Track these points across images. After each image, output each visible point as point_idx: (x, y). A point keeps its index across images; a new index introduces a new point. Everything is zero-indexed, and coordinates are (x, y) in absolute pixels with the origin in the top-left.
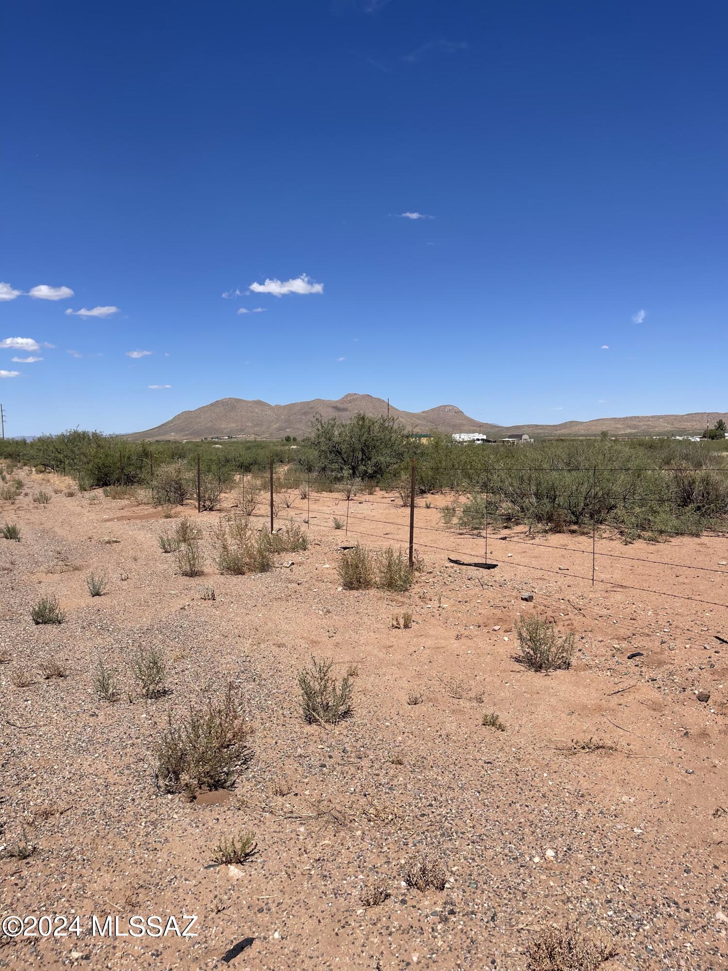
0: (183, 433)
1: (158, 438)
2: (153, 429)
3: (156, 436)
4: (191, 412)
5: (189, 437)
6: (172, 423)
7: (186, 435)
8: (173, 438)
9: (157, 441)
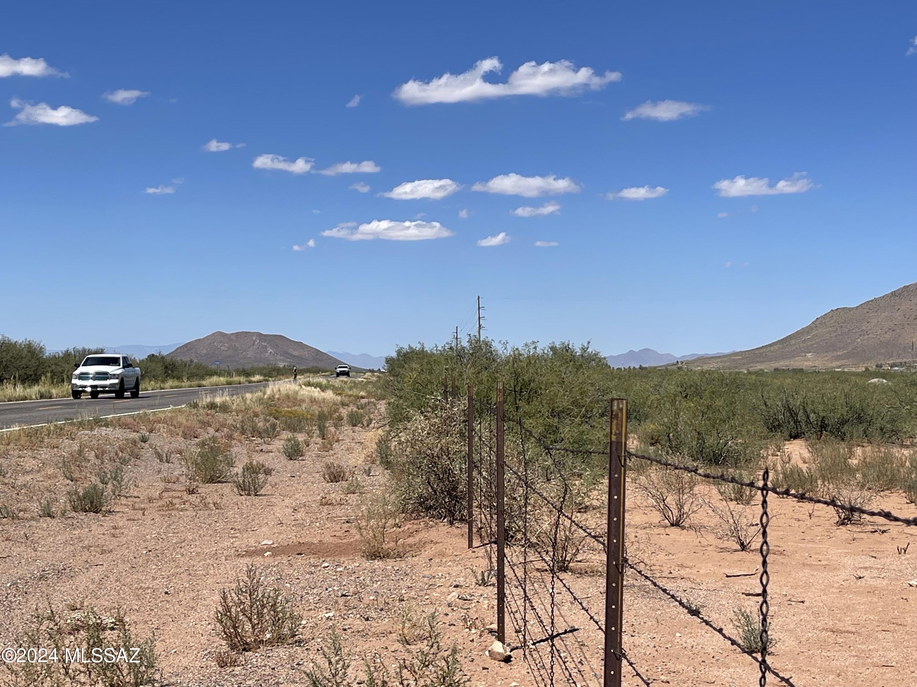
0: (830, 354)
1: (782, 364)
2: (770, 345)
3: (776, 359)
4: (850, 309)
5: (843, 362)
6: (808, 333)
7: (838, 358)
8: (810, 364)
9: (776, 370)
